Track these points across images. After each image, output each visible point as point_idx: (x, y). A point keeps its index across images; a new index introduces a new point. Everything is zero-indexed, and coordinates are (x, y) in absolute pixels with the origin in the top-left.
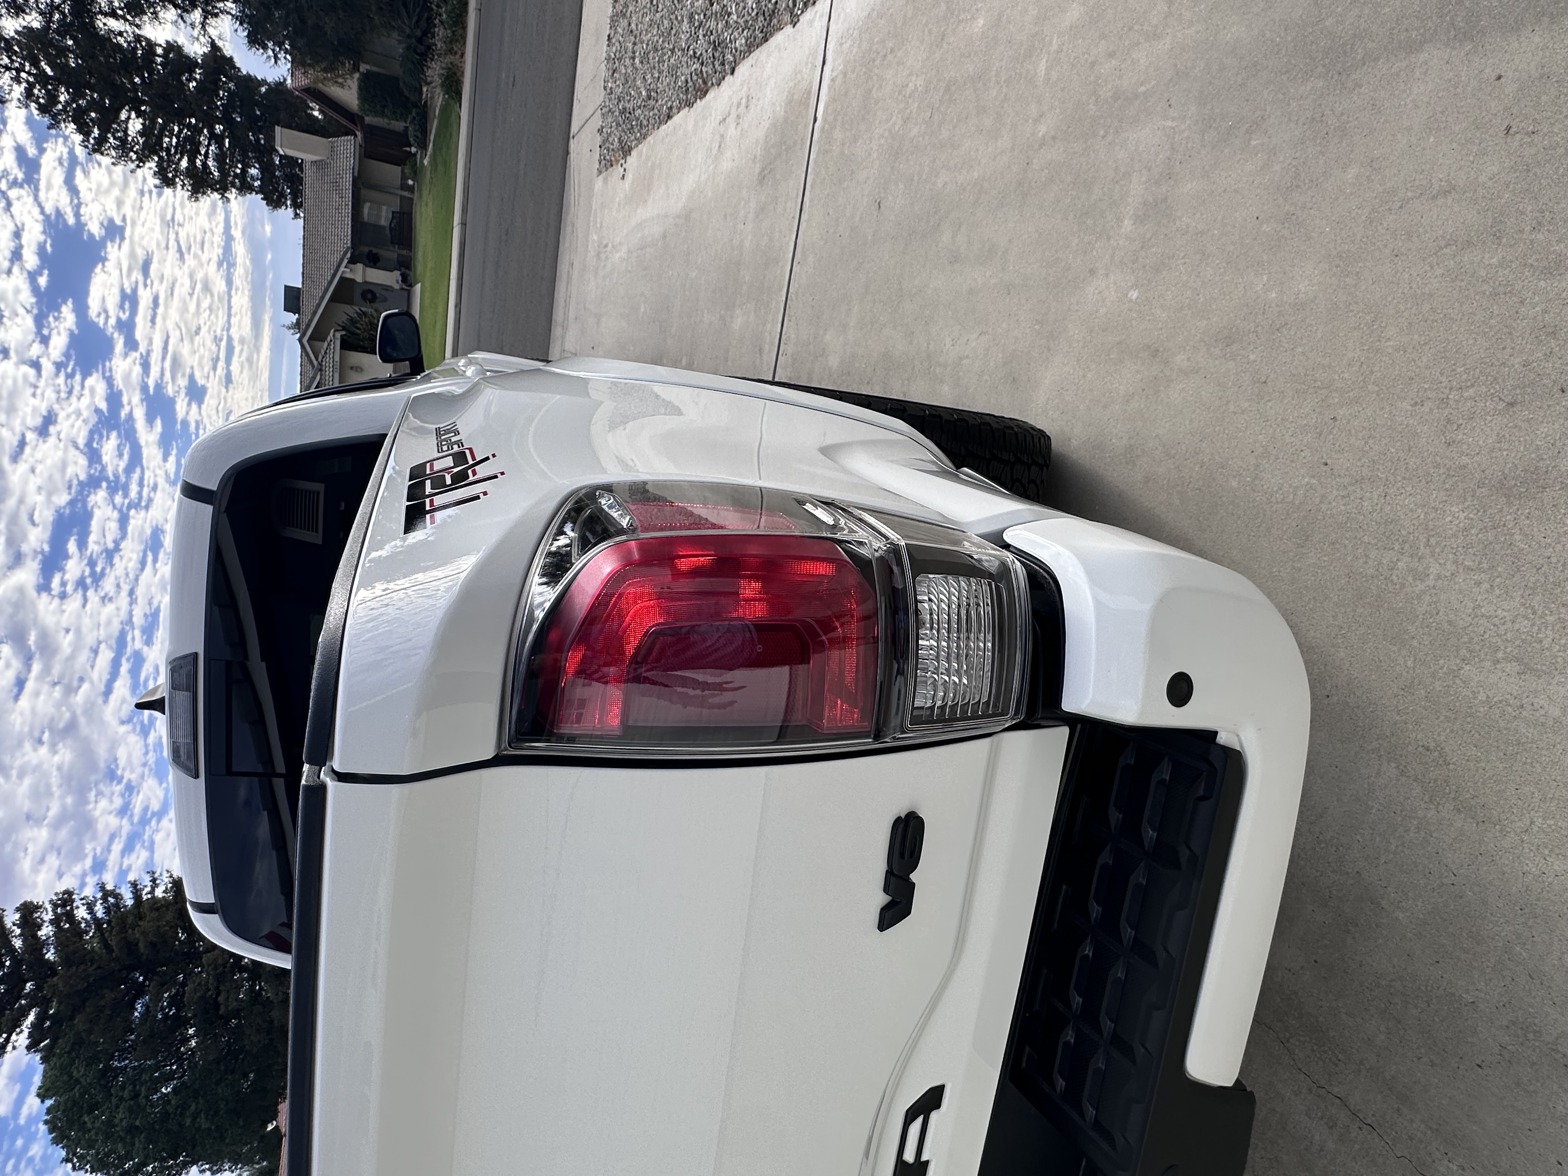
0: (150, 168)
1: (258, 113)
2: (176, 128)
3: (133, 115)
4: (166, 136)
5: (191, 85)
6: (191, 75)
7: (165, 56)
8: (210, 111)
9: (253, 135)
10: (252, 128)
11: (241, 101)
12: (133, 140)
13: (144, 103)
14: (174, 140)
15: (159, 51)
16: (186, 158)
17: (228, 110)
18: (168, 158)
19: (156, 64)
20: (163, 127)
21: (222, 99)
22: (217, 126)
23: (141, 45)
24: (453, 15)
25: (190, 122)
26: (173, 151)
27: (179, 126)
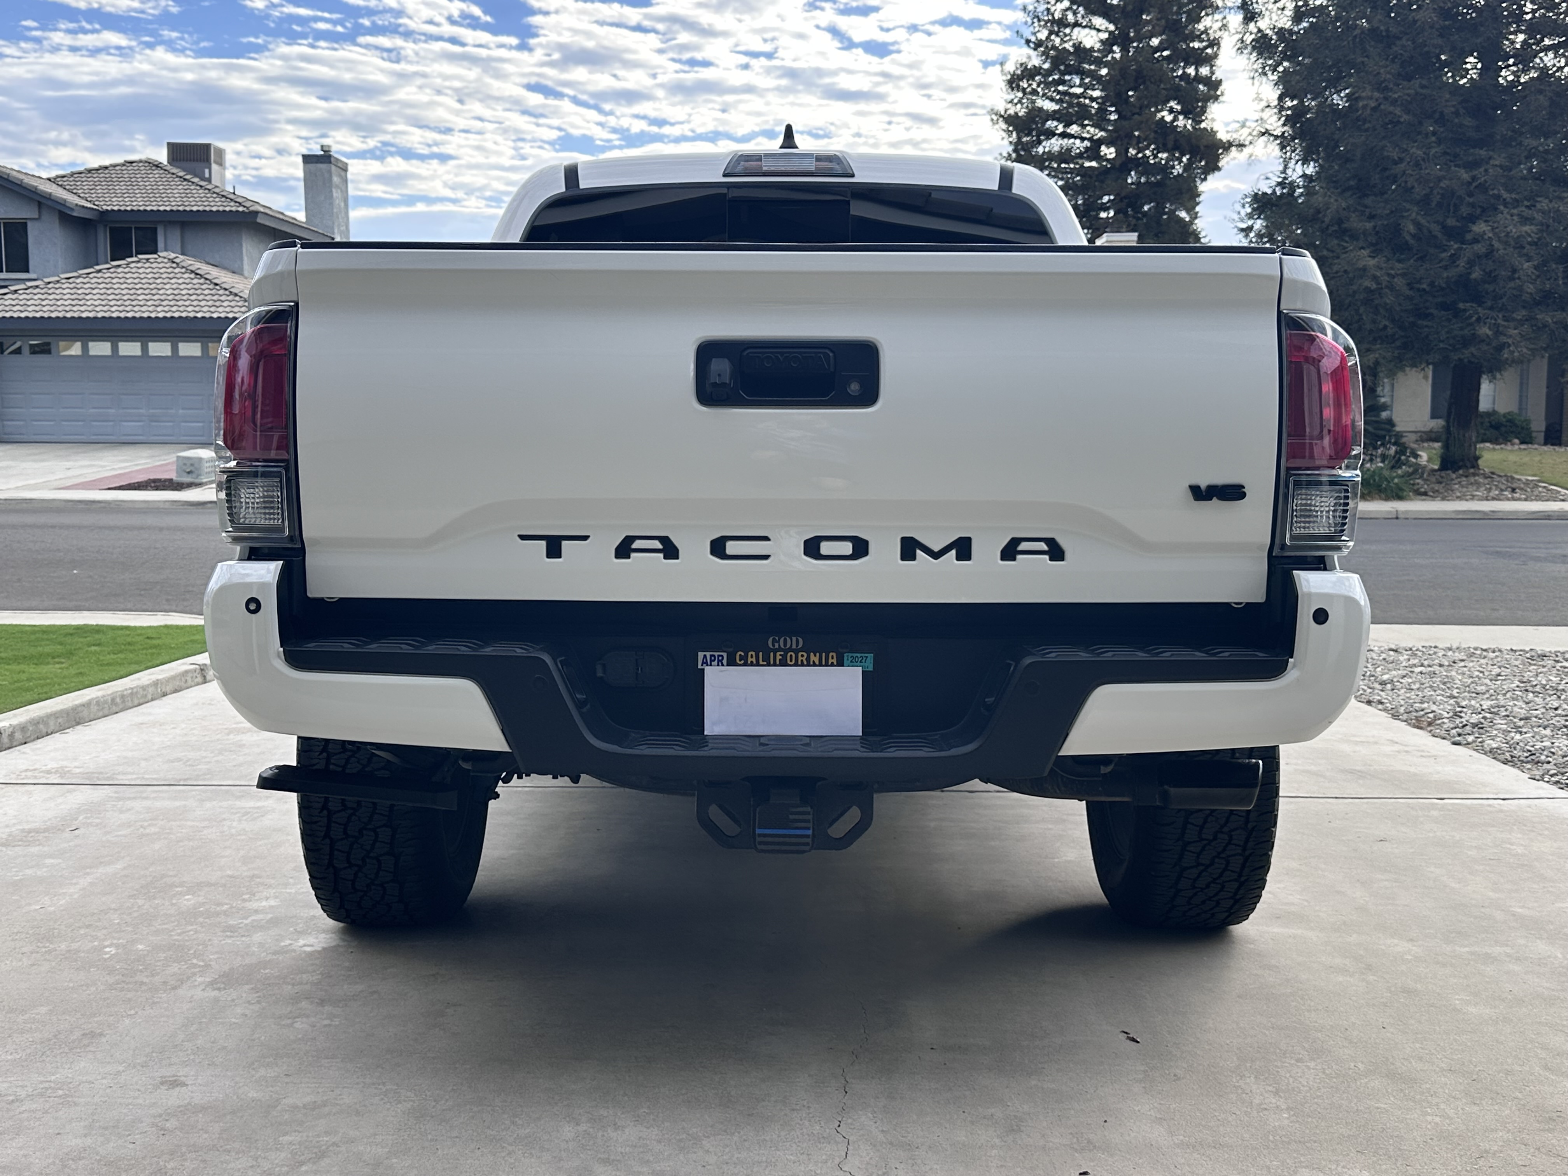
0: (1029, 57)
1: (1146, 208)
2: (1096, 94)
3: (1104, 36)
4: (1082, 79)
5: (1165, 113)
6: (1179, 113)
7: (1198, 79)
8: (1134, 142)
9: (1109, 201)
10: (1121, 200)
11: (1158, 184)
12: (1066, 35)
13: (1125, 50)
14: (1078, 91)
15: (1204, 71)
16: (1057, 107)
17: (1140, 165)
18: (1051, 83)
19: (1184, 68)
20: (1093, 75)
21: (1155, 157)
22: (1112, 150)
23: (1206, 48)
24: (1377, 478)
25: (1111, 112)
26: (1061, 88)
27: (1101, 97)
